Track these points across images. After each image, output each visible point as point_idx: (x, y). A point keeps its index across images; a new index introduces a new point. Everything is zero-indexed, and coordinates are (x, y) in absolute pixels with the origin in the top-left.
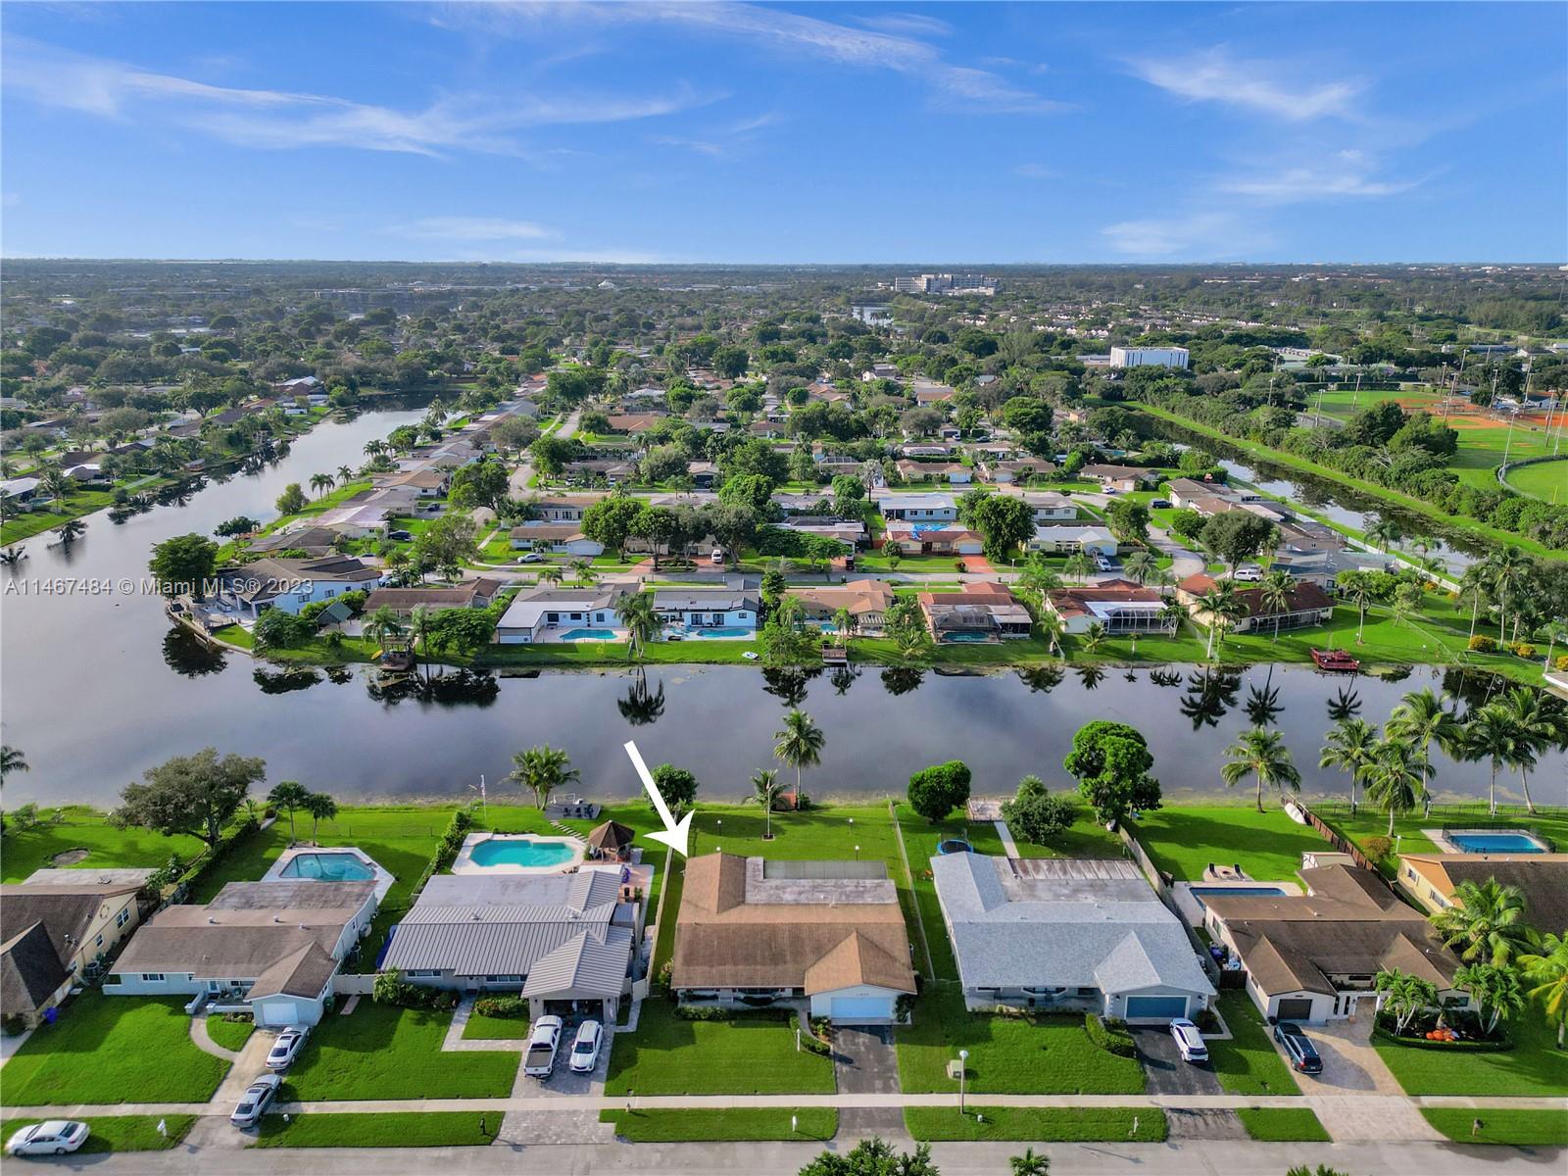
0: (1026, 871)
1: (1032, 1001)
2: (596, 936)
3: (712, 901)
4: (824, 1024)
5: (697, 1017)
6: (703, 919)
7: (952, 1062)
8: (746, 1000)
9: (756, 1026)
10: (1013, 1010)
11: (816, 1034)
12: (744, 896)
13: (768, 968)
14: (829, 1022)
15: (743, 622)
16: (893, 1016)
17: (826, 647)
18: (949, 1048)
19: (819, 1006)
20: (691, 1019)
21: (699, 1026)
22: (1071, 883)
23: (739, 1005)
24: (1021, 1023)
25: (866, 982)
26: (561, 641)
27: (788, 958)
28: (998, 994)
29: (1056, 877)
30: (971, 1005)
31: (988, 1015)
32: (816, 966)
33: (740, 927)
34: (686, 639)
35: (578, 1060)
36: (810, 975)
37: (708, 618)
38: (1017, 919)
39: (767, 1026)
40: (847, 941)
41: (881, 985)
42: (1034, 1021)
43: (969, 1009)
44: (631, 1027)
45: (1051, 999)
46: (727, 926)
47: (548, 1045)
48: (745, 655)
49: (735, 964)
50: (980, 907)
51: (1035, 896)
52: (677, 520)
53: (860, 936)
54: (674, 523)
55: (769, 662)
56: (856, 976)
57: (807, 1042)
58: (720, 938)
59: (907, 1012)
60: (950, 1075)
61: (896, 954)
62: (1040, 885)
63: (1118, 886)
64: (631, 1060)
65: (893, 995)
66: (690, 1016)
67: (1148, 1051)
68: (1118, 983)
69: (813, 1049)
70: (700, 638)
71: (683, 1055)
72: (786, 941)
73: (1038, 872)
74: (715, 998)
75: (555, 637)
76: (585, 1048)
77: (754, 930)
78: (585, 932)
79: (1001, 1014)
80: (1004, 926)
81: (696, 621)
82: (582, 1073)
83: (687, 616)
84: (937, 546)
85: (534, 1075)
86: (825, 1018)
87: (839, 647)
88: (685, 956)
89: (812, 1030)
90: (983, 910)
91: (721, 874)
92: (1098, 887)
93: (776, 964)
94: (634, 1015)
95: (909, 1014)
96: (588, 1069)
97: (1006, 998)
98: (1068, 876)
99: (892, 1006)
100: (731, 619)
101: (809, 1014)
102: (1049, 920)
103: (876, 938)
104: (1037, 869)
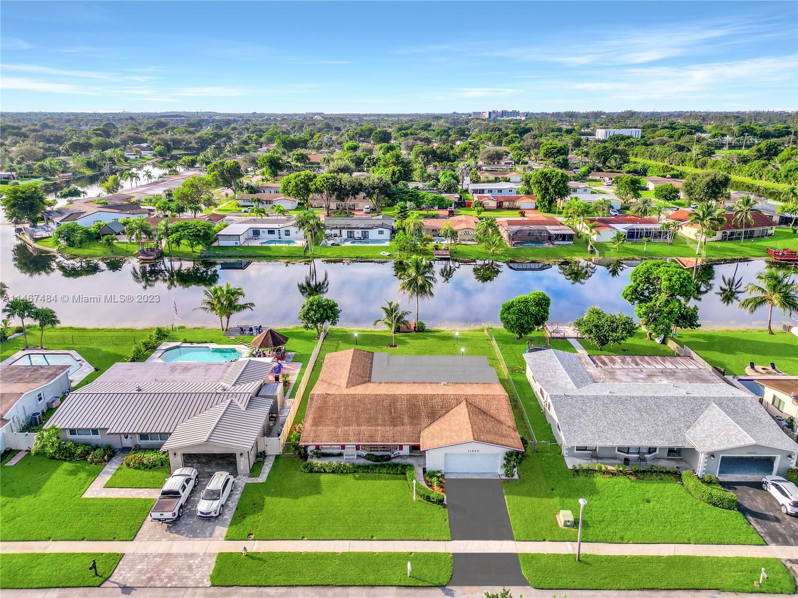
0: (604, 363)
1: (627, 461)
2: (238, 403)
3: (344, 381)
4: (438, 477)
5: (322, 471)
6: (333, 391)
7: (562, 512)
8: (368, 457)
9: (375, 479)
10: (610, 468)
11: (431, 486)
12: (370, 377)
13: (388, 428)
14: (443, 476)
15: (381, 237)
16: (501, 471)
17: (437, 249)
18: (557, 500)
19: (434, 461)
20: (317, 472)
21: (324, 478)
22: (644, 370)
23: (363, 461)
24: (622, 479)
25: (477, 439)
26: (261, 245)
27: (406, 420)
28: (595, 454)
29: (630, 367)
30: (571, 463)
31: (589, 472)
32: (431, 427)
33: (366, 396)
34: (343, 245)
35: (204, 506)
36: (425, 433)
37: (358, 234)
38: (607, 393)
39: (385, 479)
40: (458, 408)
41: (491, 443)
42: (633, 478)
43: (570, 467)
44: (262, 478)
45: (644, 460)
46: (353, 396)
47: (178, 493)
48: (382, 253)
49: (359, 425)
50: (571, 385)
51: (616, 380)
52: (340, 181)
53: (469, 404)
54: (338, 183)
55: (398, 257)
56: (468, 435)
57: (422, 492)
58: (346, 405)
59: (514, 467)
60: (561, 524)
61: (502, 418)
62: (618, 372)
63: (685, 373)
64: (257, 507)
65: (502, 451)
66: (316, 469)
67: (747, 504)
68: (712, 444)
69: (428, 499)
70: (352, 245)
71: (306, 503)
72: (404, 408)
73: (614, 364)
74: (340, 455)
75: (256, 243)
76: (214, 495)
77: (377, 399)
78: (229, 401)
79: (600, 471)
80: (596, 398)
81: (351, 236)
82: (207, 518)
83: (345, 233)
84: (506, 204)
85: (159, 520)
86: (439, 472)
87: (445, 249)
88: (314, 419)
89: (427, 482)
90: (575, 387)
91: (352, 362)
92: (670, 374)
93: (395, 426)
94: (267, 468)
95: (515, 469)
96: (213, 514)
97: (601, 458)
98: (641, 367)
99: (501, 461)
100: (373, 234)
101: (424, 470)
102: (635, 394)
103: (483, 405)
104: (613, 362)
